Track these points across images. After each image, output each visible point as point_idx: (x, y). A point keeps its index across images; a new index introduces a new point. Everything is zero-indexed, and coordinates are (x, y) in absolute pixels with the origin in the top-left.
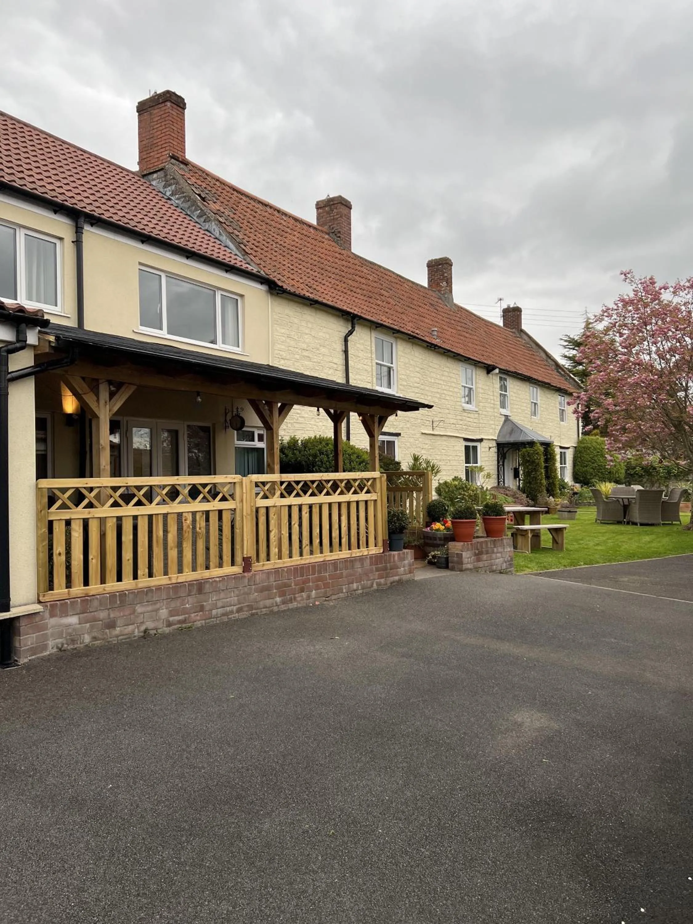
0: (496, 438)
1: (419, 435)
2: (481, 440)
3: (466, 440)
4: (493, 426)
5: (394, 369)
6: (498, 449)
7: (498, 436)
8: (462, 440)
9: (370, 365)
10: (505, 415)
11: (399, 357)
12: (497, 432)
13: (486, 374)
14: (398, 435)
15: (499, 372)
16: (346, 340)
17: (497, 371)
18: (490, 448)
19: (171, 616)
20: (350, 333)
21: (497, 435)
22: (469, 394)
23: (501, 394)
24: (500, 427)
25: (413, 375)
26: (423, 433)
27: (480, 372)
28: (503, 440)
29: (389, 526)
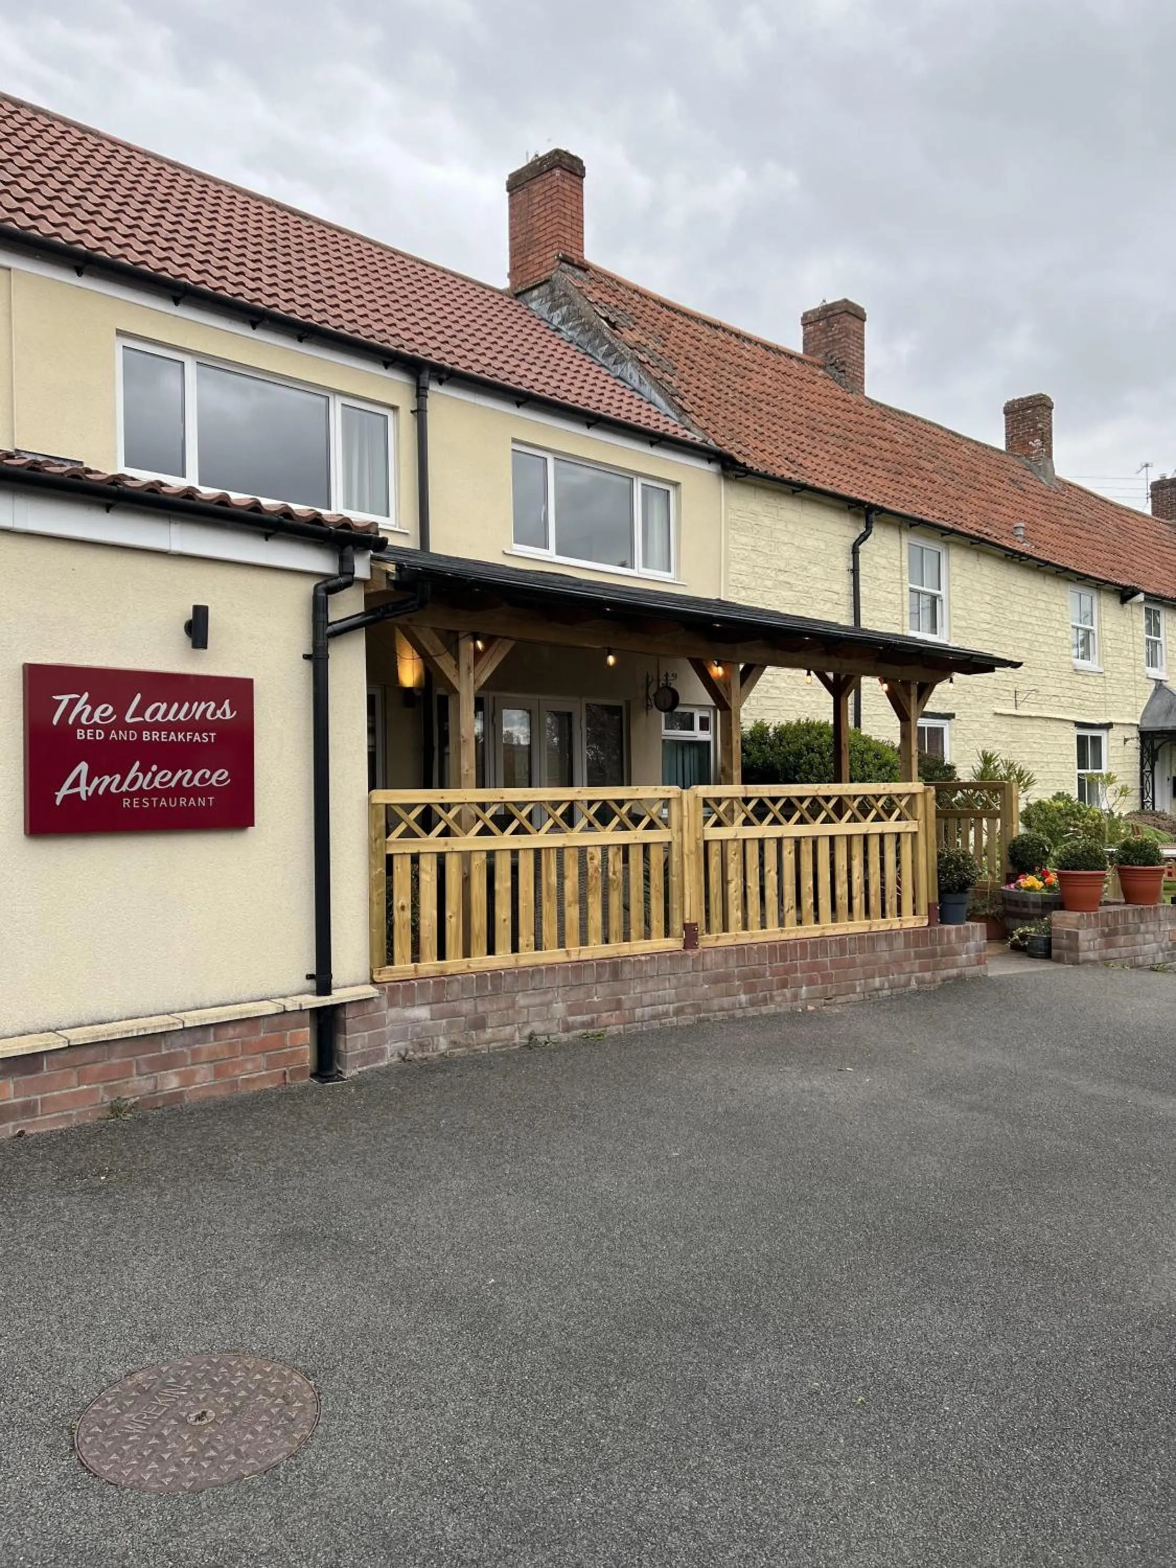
0: (1138, 722)
1: (989, 717)
2: (1108, 726)
3: (1080, 725)
4: (1133, 700)
5: (944, 597)
6: (1142, 742)
7: (1142, 719)
8: (1072, 726)
9: (900, 592)
10: (1156, 680)
11: (952, 577)
12: (1141, 710)
13: (1119, 605)
14: (949, 716)
15: (1145, 599)
16: (855, 551)
17: (1141, 597)
18: (1126, 740)
19: (570, 1015)
20: (864, 537)
21: (1140, 715)
22: (1085, 642)
23: (1148, 640)
24: (1146, 701)
25: (978, 609)
26: (996, 714)
27: (1107, 601)
28: (1150, 725)
29: (939, 879)
